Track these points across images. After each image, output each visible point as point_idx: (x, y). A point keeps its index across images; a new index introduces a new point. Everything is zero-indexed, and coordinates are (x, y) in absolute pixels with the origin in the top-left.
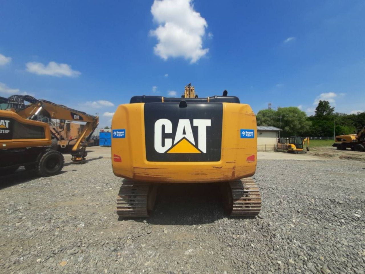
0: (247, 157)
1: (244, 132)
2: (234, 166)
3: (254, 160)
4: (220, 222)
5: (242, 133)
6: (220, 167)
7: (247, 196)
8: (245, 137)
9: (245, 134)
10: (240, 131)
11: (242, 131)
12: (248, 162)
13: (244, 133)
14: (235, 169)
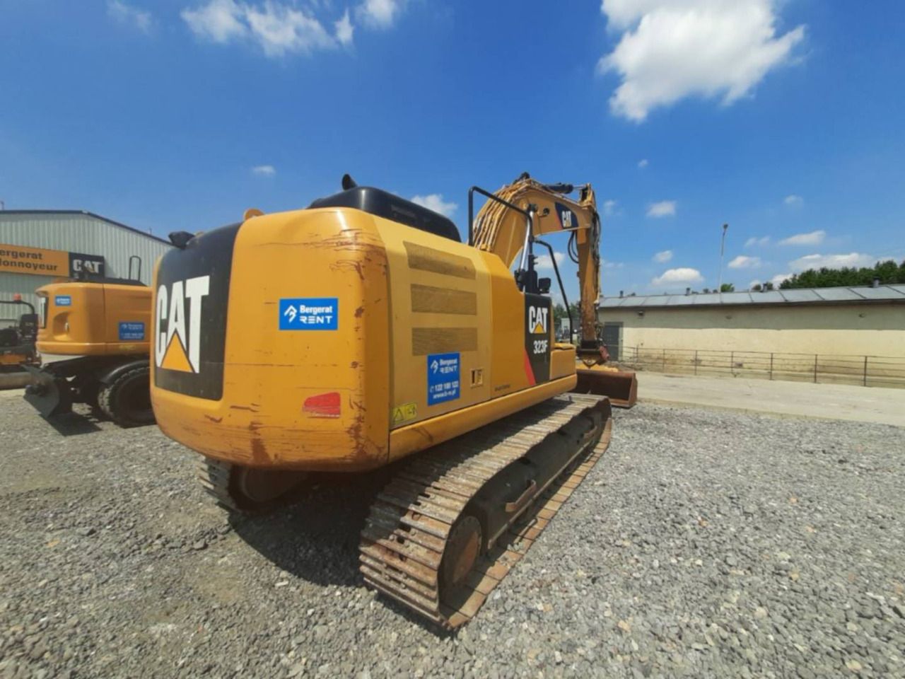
0: (305, 399)
1: (291, 307)
2: (252, 423)
3: (339, 412)
4: (338, 593)
5: (286, 313)
6: (218, 418)
7: (401, 540)
8: (297, 325)
9: (299, 314)
10: (278, 306)
11: (285, 304)
12: (309, 414)
13: (292, 312)
14: (259, 431)
